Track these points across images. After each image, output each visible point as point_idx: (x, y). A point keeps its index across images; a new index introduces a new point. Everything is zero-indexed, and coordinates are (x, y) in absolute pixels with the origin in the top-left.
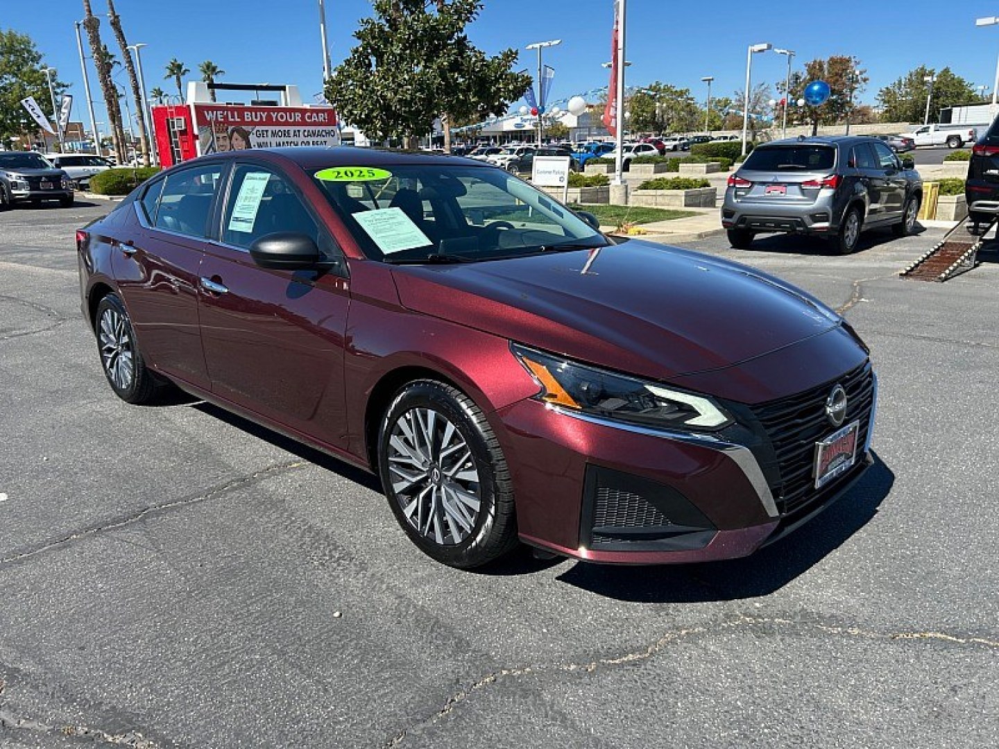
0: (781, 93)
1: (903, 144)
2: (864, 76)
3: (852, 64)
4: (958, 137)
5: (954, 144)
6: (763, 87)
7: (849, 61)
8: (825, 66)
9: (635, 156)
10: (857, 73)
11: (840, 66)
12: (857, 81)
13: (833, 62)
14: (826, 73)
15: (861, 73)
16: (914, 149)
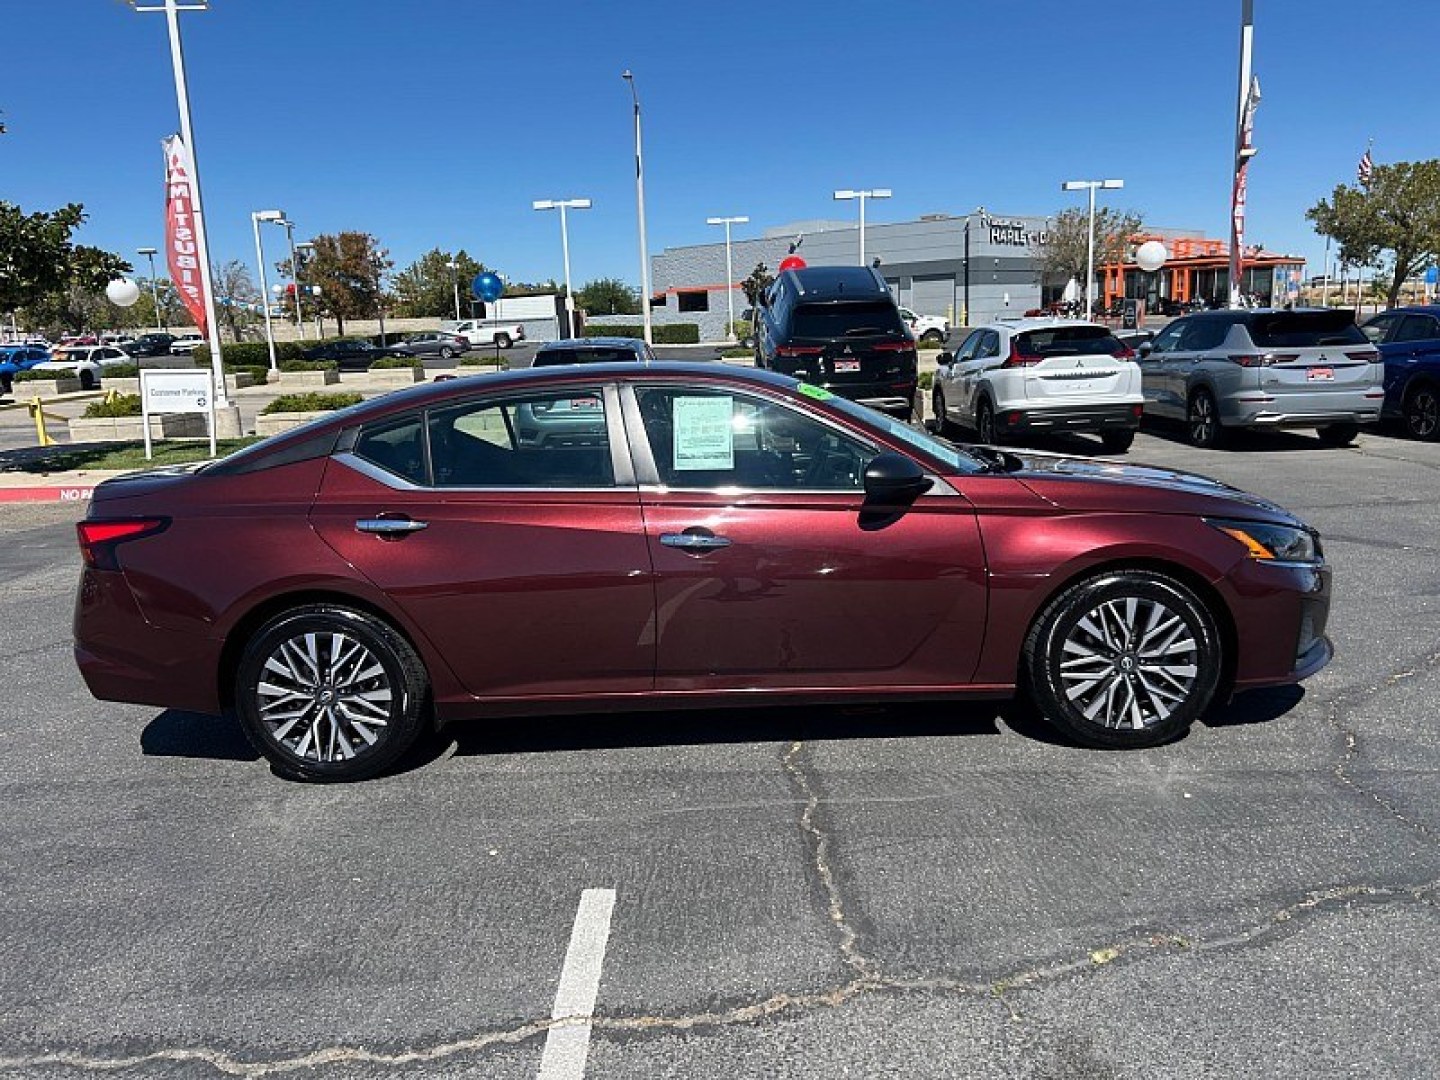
0: (283, 277)
1: (458, 344)
2: (388, 258)
3: (369, 243)
4: (506, 335)
5: (503, 344)
6: (237, 267)
7: (365, 239)
8: (337, 244)
9: (95, 365)
10: (379, 254)
11: (356, 245)
12: (381, 266)
13: (346, 239)
14: (339, 253)
15: (383, 256)
16: (470, 349)
